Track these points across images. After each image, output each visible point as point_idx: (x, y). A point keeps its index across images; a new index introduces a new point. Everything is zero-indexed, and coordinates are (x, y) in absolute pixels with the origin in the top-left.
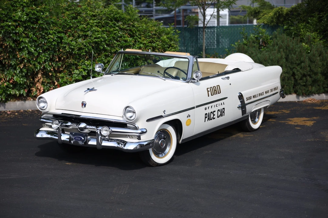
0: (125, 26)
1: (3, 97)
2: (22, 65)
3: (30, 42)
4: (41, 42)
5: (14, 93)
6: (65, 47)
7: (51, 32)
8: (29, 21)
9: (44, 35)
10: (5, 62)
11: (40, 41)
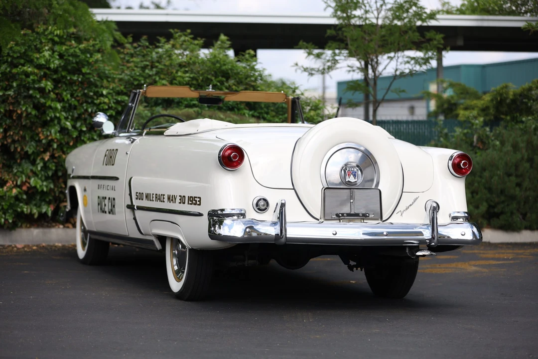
1: (9, 216)
2: (48, 154)
3: (64, 109)
4: (86, 110)
5: (29, 211)
7: (105, 92)
8: (64, 68)
9: (92, 97)
10: (16, 149)
11: (83, 107)
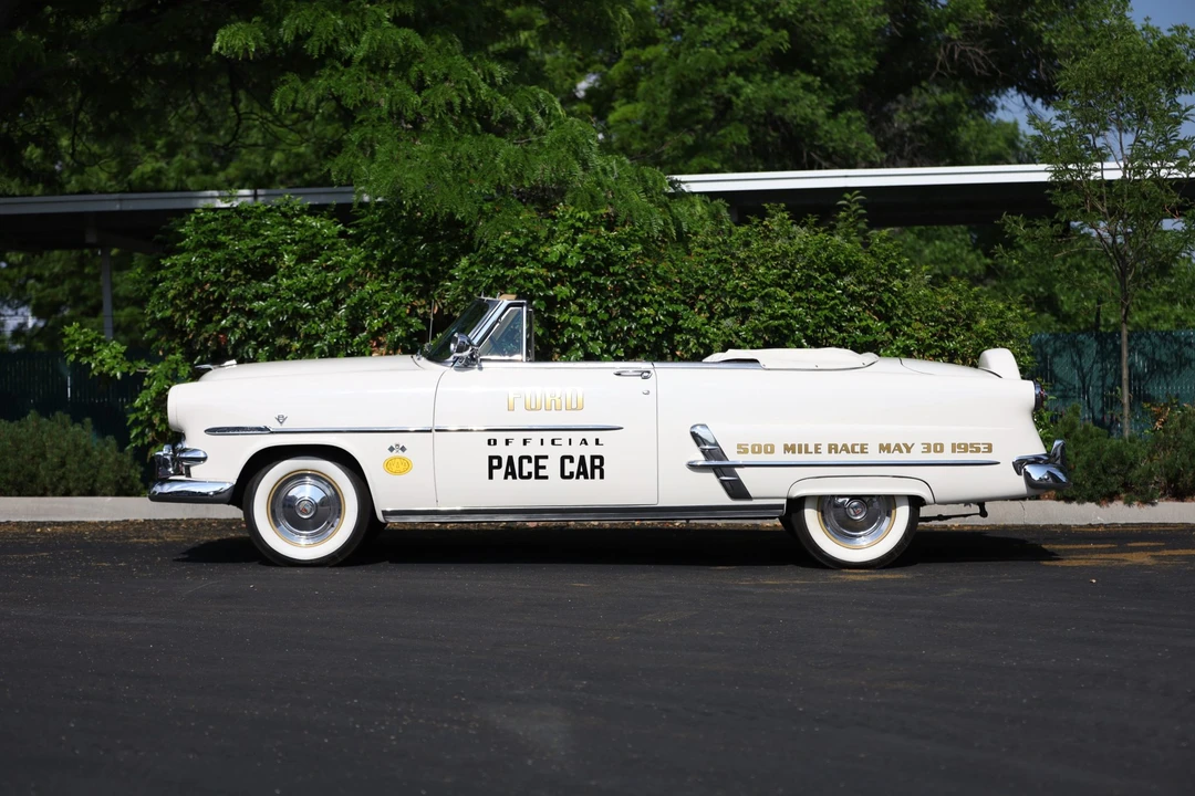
0: (862, 288)
3: (589, 326)
6: (687, 342)
7: (647, 298)
8: (586, 267)
9: (628, 308)
